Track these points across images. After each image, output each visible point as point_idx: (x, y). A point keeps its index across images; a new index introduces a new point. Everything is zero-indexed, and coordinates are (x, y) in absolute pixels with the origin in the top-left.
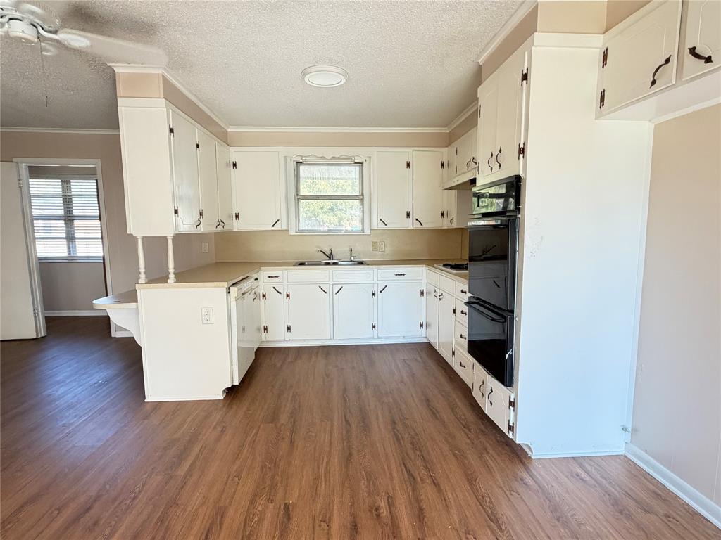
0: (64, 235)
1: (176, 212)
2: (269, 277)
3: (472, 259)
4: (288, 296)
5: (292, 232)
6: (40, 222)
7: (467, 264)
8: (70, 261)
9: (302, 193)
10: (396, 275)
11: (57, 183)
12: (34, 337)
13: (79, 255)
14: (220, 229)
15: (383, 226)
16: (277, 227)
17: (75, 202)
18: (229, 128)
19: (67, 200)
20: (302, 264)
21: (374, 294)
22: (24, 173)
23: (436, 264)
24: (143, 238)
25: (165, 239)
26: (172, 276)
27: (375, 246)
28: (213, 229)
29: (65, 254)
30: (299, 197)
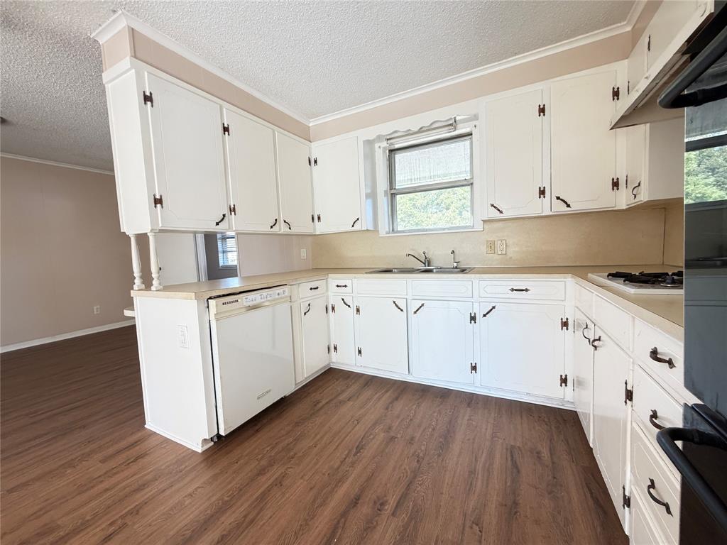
1: (158, 202)
2: (338, 286)
3: (690, 264)
4: (358, 310)
5: (382, 233)
7: (680, 274)
9: (399, 185)
10: (513, 290)
14: (282, 229)
15: (497, 215)
16: (357, 227)
18: (309, 121)
21: (473, 318)
23: (592, 273)
26: (155, 283)
27: (491, 246)
28: (264, 228)
30: (393, 191)
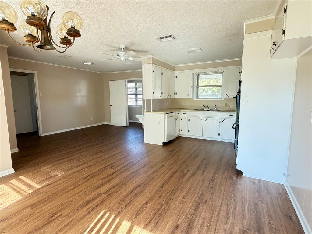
0: (135, 99)
1: (154, 93)
2: (183, 113)
4: (189, 120)
5: (195, 99)
6: (129, 95)
8: (136, 106)
9: (200, 85)
10: (229, 116)
11: (134, 84)
12: (126, 126)
13: (138, 105)
14: (169, 97)
15: (228, 97)
16: (188, 97)
17: (138, 89)
18: (175, 65)
19: (136, 89)
20: (197, 110)
21: (220, 122)
22: (127, 82)
24: (146, 100)
25: (151, 100)
26: (152, 110)
27: (226, 104)
28: (166, 98)
29: (135, 105)
30: (198, 87)
